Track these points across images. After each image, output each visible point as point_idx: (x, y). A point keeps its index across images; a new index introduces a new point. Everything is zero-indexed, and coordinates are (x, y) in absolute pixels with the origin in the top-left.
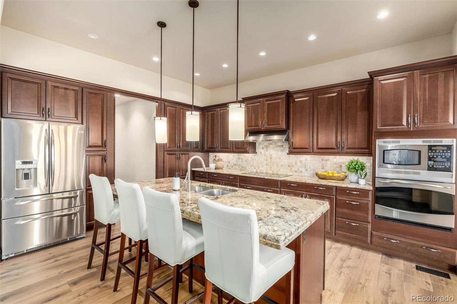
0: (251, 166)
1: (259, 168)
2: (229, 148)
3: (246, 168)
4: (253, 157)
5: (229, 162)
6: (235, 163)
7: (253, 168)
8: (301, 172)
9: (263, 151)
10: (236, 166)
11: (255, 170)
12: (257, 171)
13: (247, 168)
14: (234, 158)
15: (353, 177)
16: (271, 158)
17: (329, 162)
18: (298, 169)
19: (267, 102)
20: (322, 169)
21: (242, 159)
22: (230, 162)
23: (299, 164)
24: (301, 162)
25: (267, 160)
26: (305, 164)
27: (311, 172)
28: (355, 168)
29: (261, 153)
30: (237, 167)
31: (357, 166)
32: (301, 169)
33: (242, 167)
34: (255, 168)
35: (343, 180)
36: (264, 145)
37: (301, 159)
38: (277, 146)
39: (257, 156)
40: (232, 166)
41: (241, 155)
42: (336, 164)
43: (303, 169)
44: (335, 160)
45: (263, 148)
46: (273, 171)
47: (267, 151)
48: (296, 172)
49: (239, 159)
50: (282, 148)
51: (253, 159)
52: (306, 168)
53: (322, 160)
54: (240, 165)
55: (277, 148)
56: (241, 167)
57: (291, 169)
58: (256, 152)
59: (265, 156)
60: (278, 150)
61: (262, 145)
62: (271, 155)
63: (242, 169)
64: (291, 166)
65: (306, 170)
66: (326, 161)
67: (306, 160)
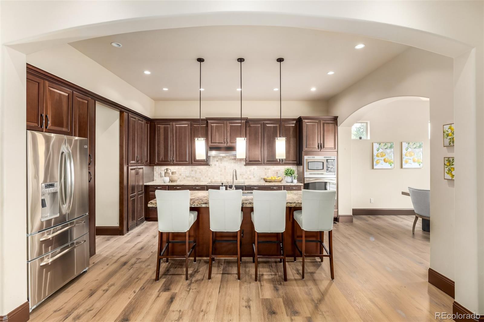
0: (205, 177)
1: (214, 178)
2: (187, 161)
3: (200, 179)
4: (207, 169)
5: (180, 175)
6: (188, 175)
8: (250, 179)
9: (217, 163)
10: (188, 178)
11: (210, 180)
12: (212, 181)
13: (202, 179)
14: (186, 170)
15: (289, 179)
16: (225, 169)
17: (269, 170)
18: (248, 177)
19: (230, 124)
20: (265, 175)
21: (196, 171)
22: (182, 174)
23: (248, 173)
24: (250, 171)
25: (221, 171)
26: (253, 173)
27: (258, 178)
28: (290, 173)
29: (215, 165)
30: (190, 179)
31: (292, 172)
32: (250, 177)
33: (196, 178)
34: (210, 179)
35: (281, 182)
36: (219, 159)
37: (250, 169)
38: (230, 159)
39: (212, 168)
40: (184, 178)
41: (194, 167)
42: (274, 171)
43: (252, 177)
44: (273, 169)
45: (217, 161)
46: (227, 180)
47: (221, 163)
48: (246, 179)
49: (192, 171)
50: (235, 161)
51: (207, 171)
52: (254, 176)
53: (265, 169)
54: (193, 177)
55: (231, 161)
56: (194, 178)
57: (242, 177)
58: (211, 164)
59: (220, 167)
60: (231, 163)
61: (217, 158)
62: (225, 167)
63: (196, 180)
64: (243, 175)
65: (254, 177)
66: (268, 169)
67: (254, 169)
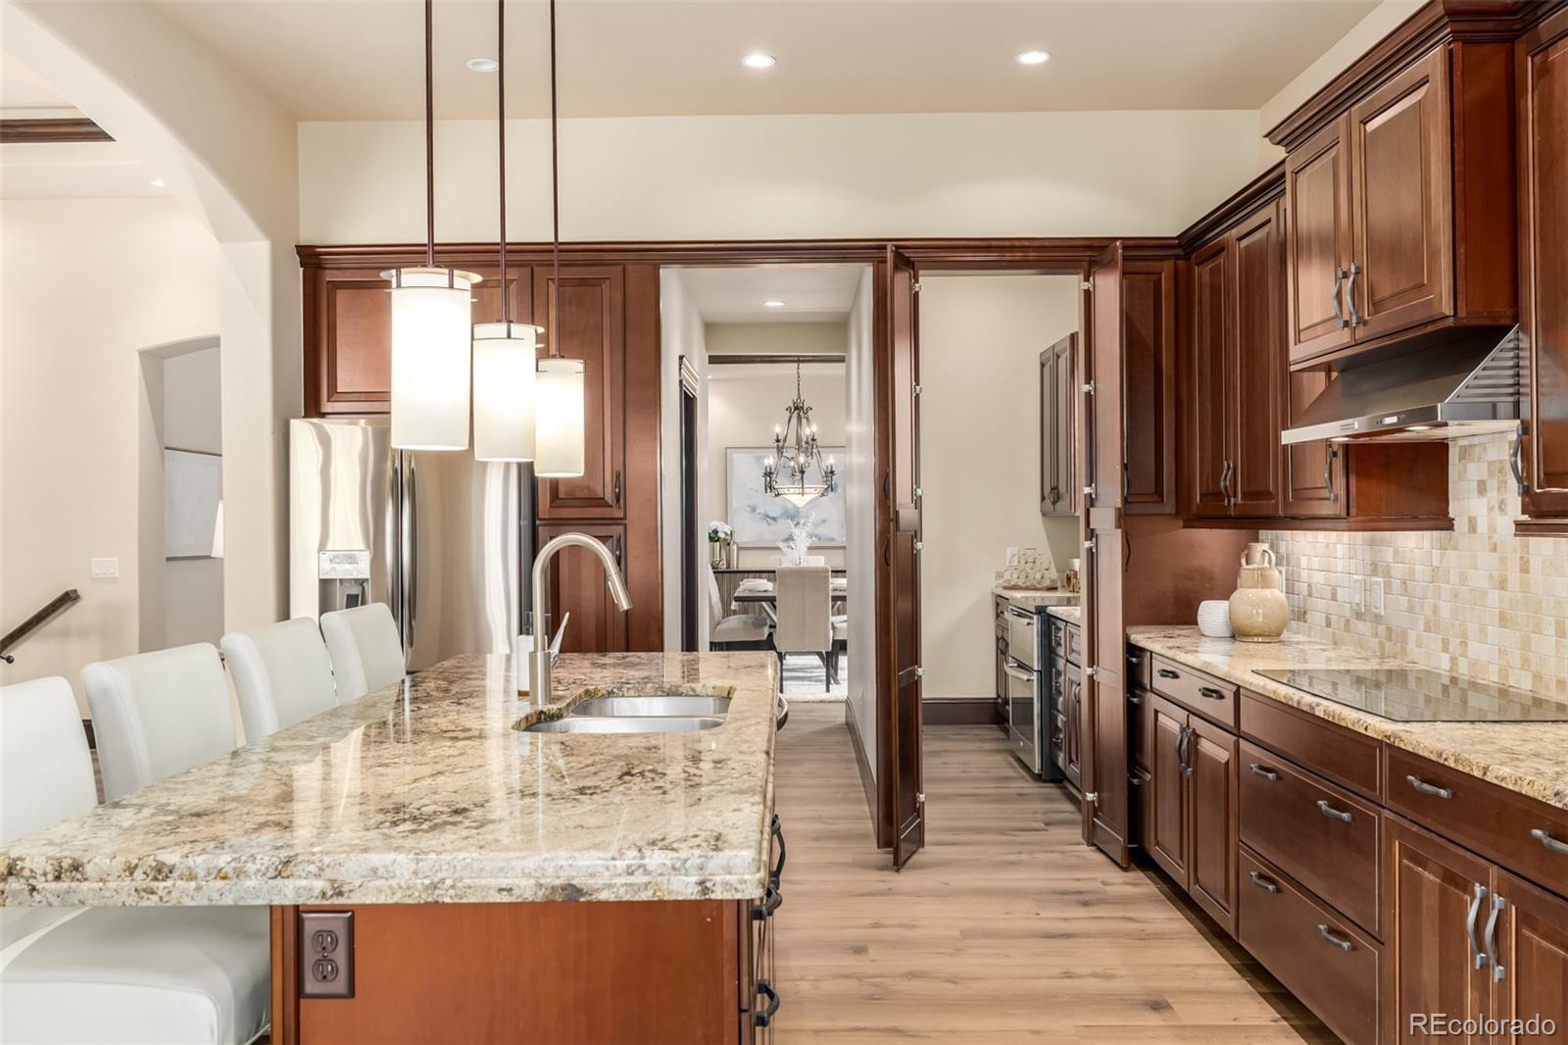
1: (1465, 644)
3: (1404, 636)
4: (1436, 558)
5: (1334, 596)
6: (1359, 599)
7: (1435, 641)
9: (1485, 510)
10: (1362, 623)
13: (1411, 641)
14: (1352, 564)
21: (1389, 573)
22: (1340, 593)
29: (1473, 525)
30: (1367, 630)
33: (1390, 633)
39: (1456, 548)
40: (1347, 625)
41: (1382, 542)
45: (1482, 488)
51: (1434, 569)
56: (1381, 630)
58: (1451, 515)
63: (1388, 646)
